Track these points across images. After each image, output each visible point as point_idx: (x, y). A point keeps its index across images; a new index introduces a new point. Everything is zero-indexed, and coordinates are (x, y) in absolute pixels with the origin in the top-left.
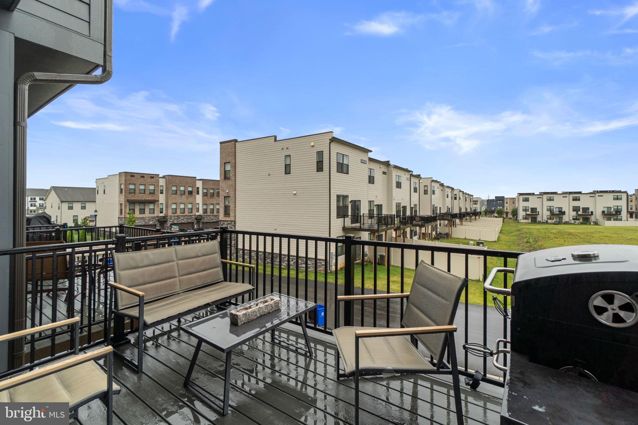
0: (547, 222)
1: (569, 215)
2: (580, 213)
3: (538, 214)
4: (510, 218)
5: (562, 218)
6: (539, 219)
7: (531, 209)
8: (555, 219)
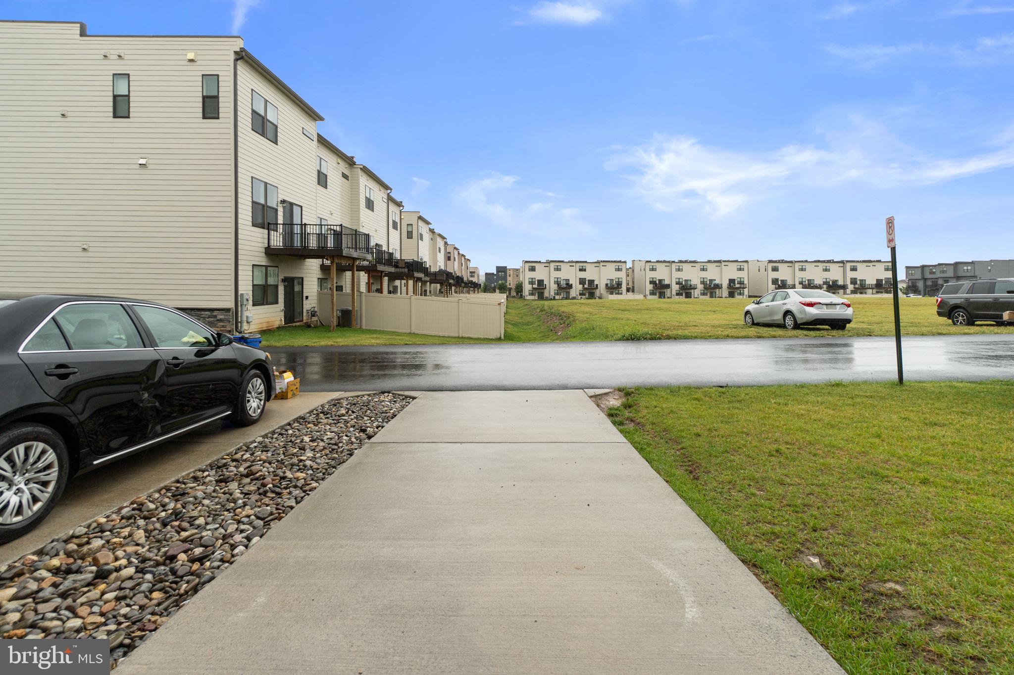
0: (554, 299)
1: (577, 288)
2: (586, 286)
3: (546, 288)
4: (514, 297)
5: (569, 292)
6: (546, 294)
7: (538, 281)
8: (562, 294)
